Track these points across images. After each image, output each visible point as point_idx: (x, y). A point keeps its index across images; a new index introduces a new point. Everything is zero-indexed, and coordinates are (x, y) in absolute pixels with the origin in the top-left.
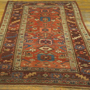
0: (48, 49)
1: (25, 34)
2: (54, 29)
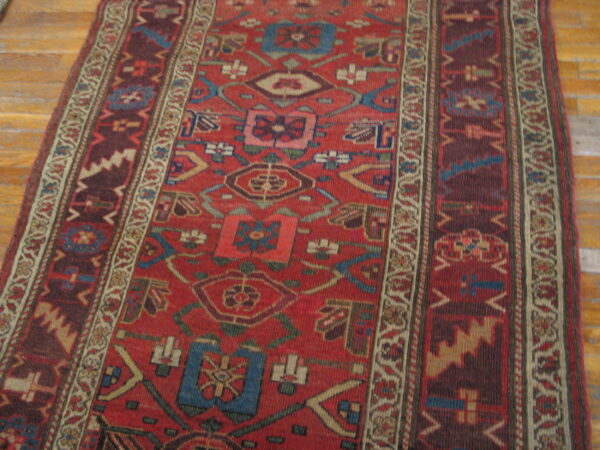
0: (278, 85)
1: (390, 190)
2: (202, 238)
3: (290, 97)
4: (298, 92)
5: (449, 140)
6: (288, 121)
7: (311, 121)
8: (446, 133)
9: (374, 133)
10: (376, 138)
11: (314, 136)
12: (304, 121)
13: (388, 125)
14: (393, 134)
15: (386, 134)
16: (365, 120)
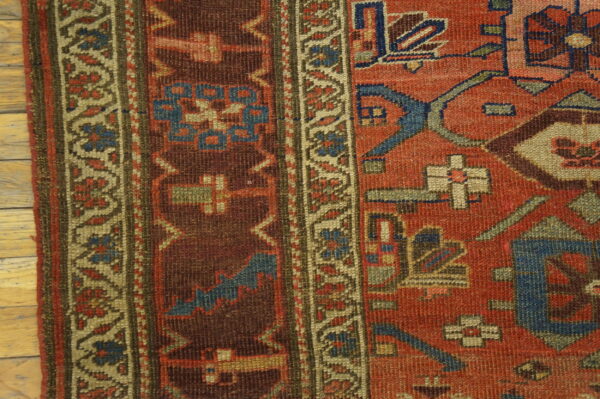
3: (573, 118)
4: (558, 130)
5: (250, 26)
6: (562, 59)
7: (516, 59)
8: (258, 41)
9: (392, 36)
10: (387, 25)
11: (504, 25)
12: (531, 59)
13: (368, 55)
14: (356, 36)
15: (369, 34)
16: (413, 64)
